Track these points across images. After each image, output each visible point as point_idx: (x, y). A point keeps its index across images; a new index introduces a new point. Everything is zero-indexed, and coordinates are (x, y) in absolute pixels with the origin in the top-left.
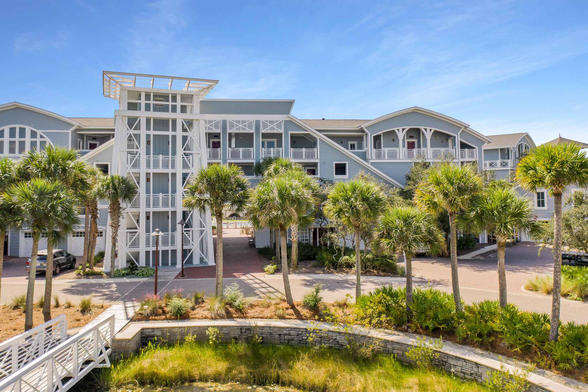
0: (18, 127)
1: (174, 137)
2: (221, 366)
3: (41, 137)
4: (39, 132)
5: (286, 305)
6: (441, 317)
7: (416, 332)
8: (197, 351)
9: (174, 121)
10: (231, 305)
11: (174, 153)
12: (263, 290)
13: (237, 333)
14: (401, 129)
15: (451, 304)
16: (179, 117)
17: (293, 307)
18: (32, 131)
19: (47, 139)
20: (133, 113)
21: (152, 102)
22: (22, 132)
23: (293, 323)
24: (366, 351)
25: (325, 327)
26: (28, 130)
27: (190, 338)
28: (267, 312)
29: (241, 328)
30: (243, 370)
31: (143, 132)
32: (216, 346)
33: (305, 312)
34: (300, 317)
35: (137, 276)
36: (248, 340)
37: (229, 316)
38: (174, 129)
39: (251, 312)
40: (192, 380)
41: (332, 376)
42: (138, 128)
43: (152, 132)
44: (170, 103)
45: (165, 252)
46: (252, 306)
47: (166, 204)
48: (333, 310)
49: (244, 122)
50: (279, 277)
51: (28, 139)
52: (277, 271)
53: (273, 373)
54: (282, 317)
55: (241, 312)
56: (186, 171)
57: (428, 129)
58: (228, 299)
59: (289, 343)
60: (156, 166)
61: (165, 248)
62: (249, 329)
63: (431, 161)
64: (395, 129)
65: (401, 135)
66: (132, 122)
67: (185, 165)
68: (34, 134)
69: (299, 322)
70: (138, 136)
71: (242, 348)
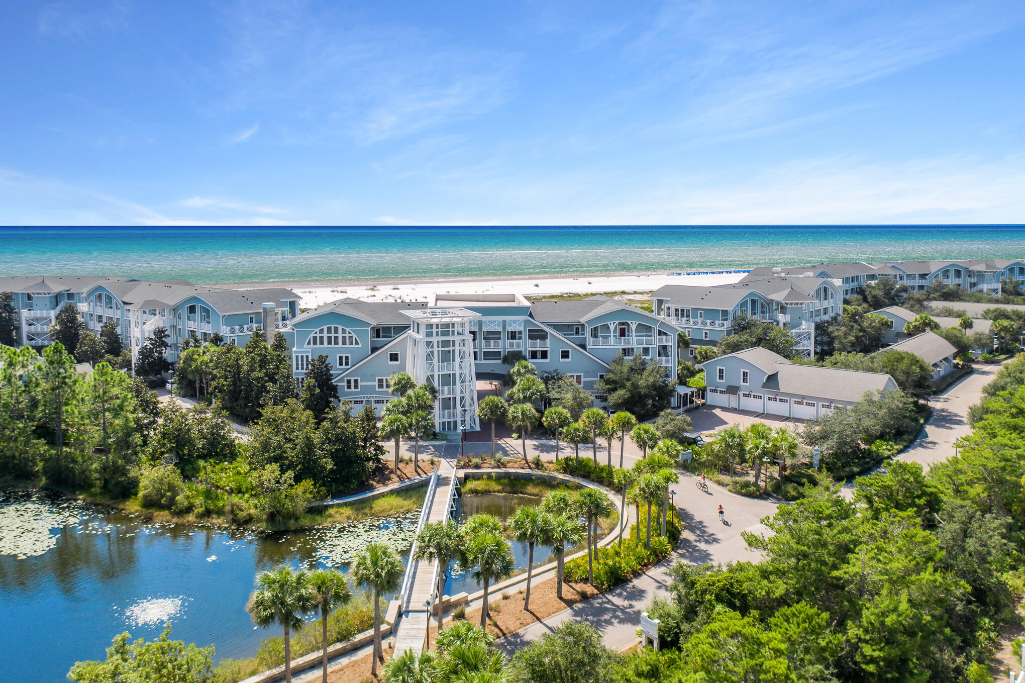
0: (333, 326)
1: (454, 351)
2: (500, 488)
3: (349, 333)
4: (348, 330)
5: (524, 462)
6: (587, 470)
7: (578, 476)
8: (489, 482)
9: (454, 341)
10: (499, 461)
11: (454, 360)
12: (512, 452)
13: (504, 475)
14: (612, 323)
15: (592, 464)
16: (457, 338)
17: (527, 463)
18: (343, 329)
19: (353, 334)
20: (429, 339)
21: (440, 330)
22: (336, 330)
23: (527, 471)
24: (554, 483)
25: (539, 472)
26: (340, 328)
27: (485, 477)
28: (516, 465)
29: (505, 473)
30: (509, 489)
31: (435, 349)
32: (495, 480)
33: (533, 466)
34: (530, 468)
35: (439, 440)
36: (509, 478)
37: (499, 467)
38: (454, 346)
39: (508, 465)
40: (490, 492)
41: (541, 491)
42: (432, 347)
43: (440, 349)
44: (451, 329)
45: (449, 423)
46: (509, 462)
47: (449, 393)
48: (546, 465)
49: (494, 322)
50: (520, 441)
51: (340, 335)
52: (519, 437)
53: (520, 490)
54: (523, 468)
55: (504, 465)
56: (461, 372)
57: (634, 322)
58: (497, 458)
59: (525, 479)
60: (443, 370)
61: (449, 420)
62: (509, 473)
63: (635, 347)
64: (608, 323)
65: (612, 328)
66: (429, 344)
67: (461, 368)
68: (344, 331)
69: (530, 470)
70: (432, 352)
71: (506, 481)
